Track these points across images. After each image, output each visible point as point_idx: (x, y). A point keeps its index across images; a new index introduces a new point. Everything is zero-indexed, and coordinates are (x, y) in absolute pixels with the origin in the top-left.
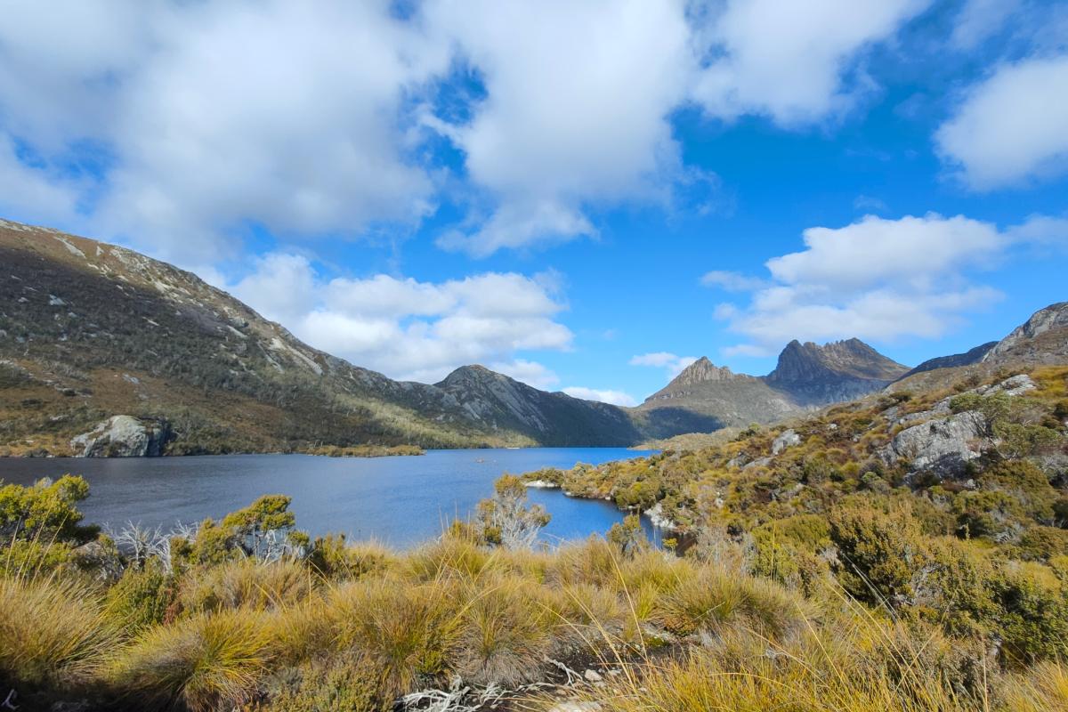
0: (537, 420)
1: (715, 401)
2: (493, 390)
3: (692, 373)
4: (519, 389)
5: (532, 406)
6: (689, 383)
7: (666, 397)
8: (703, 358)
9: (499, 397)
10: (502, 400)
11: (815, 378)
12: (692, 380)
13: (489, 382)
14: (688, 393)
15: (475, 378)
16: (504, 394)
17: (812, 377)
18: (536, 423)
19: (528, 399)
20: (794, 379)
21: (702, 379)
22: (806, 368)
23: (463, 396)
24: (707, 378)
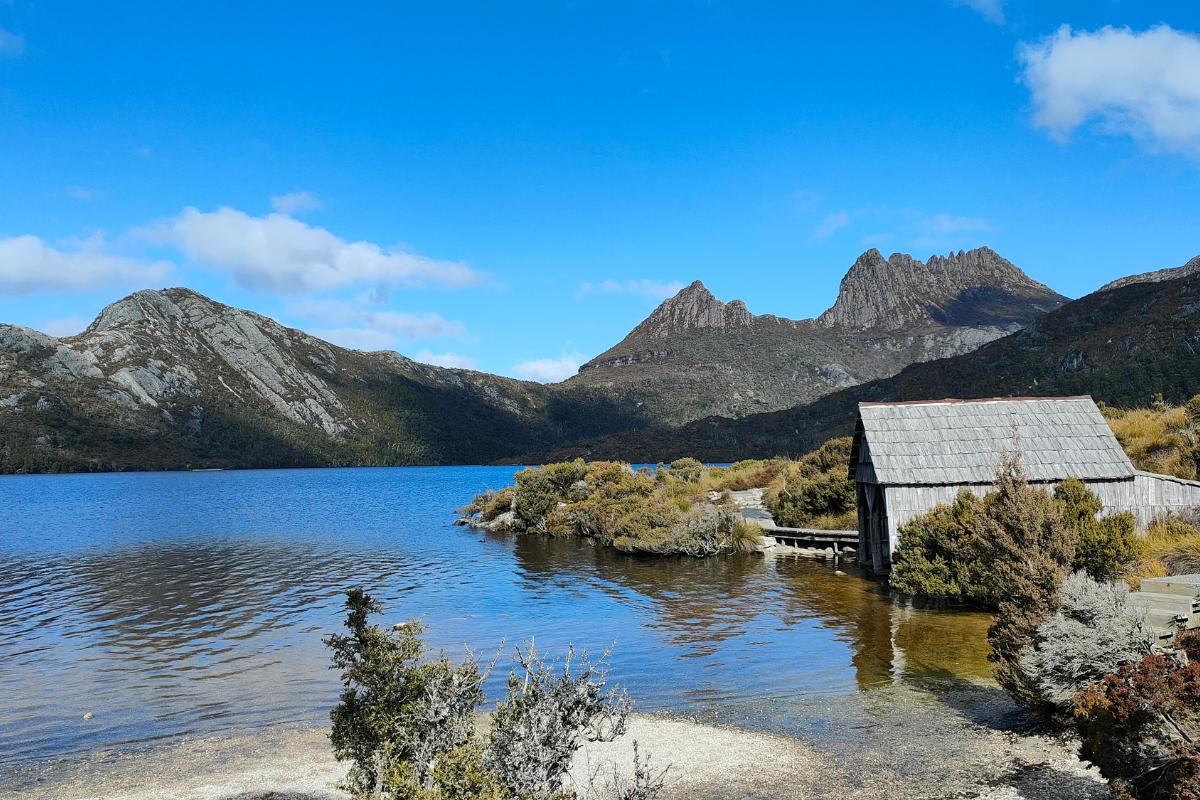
0: (319, 410)
1: (712, 368)
2: (216, 344)
3: (672, 314)
4: (288, 343)
5: (313, 378)
6: (665, 334)
7: (618, 363)
8: (696, 285)
9: (230, 359)
10: (237, 367)
11: (906, 322)
12: (671, 328)
13: (206, 327)
14: (663, 354)
15: (174, 318)
16: (241, 353)
17: (902, 322)
18: (317, 417)
19: (305, 364)
20: (868, 325)
21: (691, 325)
22: (892, 305)
23: (119, 354)
24: (702, 323)
